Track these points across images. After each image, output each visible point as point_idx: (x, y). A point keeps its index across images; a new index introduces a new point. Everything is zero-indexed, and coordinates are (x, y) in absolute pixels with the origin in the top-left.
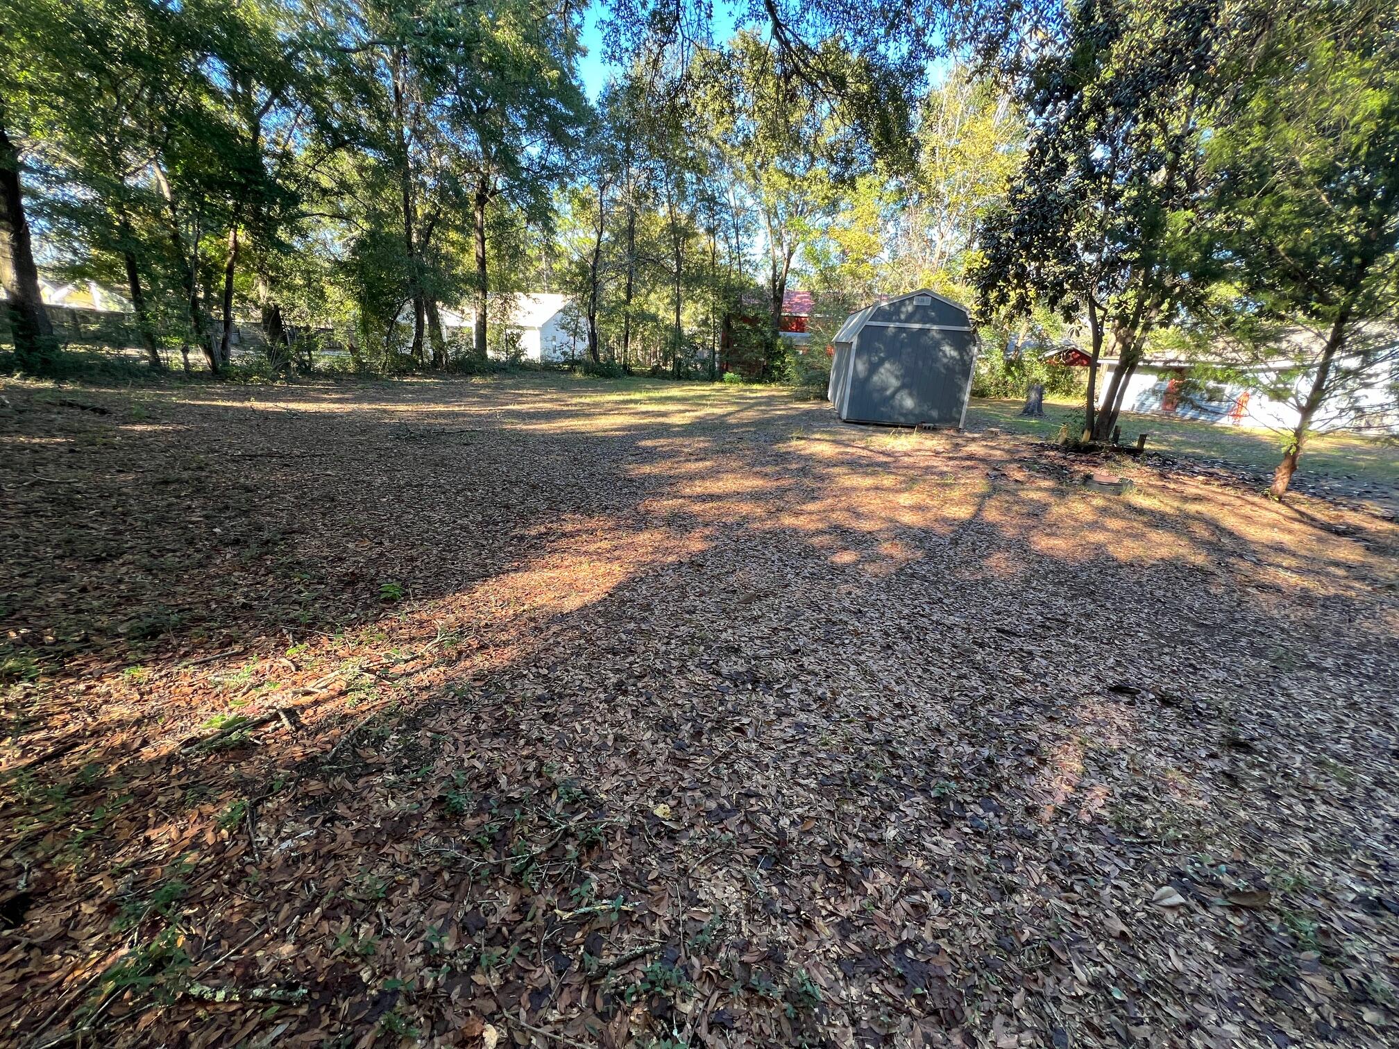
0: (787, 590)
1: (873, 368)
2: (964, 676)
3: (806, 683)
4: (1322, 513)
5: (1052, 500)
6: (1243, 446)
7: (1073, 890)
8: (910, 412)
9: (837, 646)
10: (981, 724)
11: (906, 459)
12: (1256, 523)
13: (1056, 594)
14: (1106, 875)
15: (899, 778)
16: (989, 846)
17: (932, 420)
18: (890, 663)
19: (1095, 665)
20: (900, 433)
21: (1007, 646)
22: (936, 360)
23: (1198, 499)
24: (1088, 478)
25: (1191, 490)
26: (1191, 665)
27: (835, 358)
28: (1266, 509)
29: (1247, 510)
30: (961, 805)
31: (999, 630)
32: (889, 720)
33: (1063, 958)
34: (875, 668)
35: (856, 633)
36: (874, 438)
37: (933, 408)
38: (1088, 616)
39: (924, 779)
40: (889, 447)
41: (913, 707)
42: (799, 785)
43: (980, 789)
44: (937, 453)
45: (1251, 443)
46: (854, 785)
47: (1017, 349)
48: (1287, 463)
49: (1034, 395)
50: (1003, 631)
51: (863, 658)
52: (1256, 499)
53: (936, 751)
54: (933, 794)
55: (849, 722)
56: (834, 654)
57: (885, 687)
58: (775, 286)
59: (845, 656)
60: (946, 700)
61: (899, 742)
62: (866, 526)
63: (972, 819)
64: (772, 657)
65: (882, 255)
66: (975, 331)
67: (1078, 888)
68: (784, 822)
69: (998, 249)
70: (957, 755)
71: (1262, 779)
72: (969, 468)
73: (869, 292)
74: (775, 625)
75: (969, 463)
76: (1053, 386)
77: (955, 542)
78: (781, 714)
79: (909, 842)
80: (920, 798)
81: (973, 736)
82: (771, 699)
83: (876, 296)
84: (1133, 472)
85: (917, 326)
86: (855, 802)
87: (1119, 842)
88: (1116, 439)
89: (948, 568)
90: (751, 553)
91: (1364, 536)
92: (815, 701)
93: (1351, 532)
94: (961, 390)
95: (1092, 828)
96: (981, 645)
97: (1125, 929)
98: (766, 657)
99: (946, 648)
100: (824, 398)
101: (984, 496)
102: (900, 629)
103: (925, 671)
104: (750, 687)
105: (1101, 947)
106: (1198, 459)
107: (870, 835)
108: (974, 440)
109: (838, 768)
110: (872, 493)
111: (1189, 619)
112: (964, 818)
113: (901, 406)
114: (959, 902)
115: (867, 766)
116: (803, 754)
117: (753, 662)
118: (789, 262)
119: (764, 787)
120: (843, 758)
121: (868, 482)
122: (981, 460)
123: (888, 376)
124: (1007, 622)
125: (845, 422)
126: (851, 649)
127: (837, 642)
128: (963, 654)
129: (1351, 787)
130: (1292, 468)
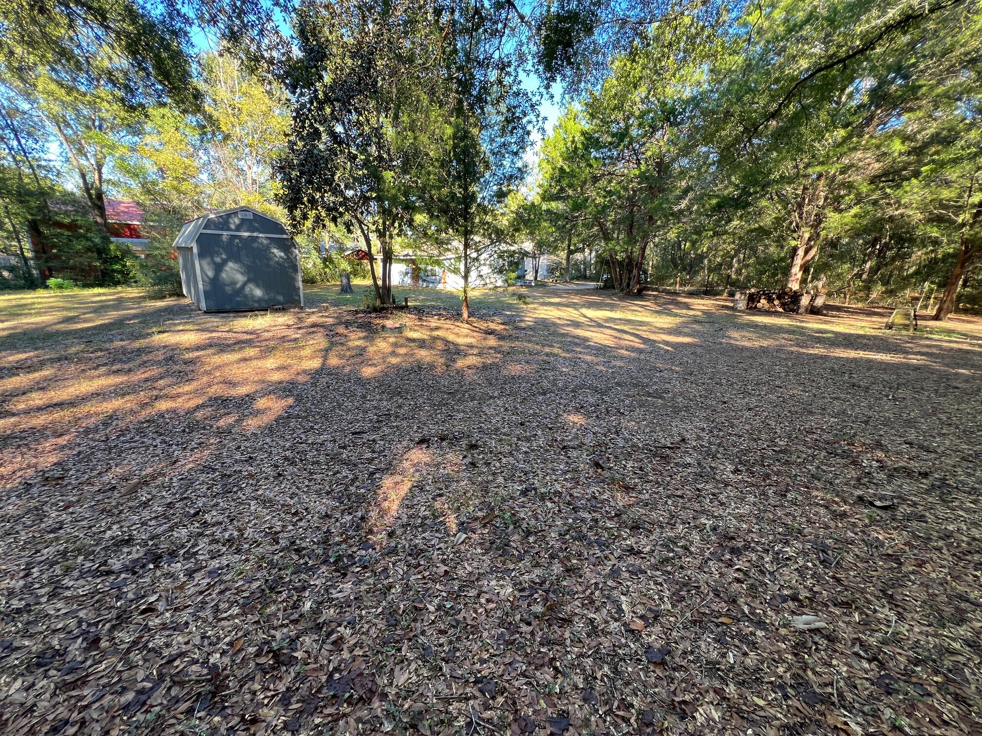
0: (177, 465)
1: (219, 268)
2: (338, 472)
3: (213, 534)
4: (483, 325)
5: (368, 344)
6: (450, 298)
7: (419, 565)
8: (260, 300)
9: (236, 493)
10: (353, 498)
11: (266, 334)
12: (460, 336)
13: (381, 400)
14: (433, 546)
15: (306, 563)
16: (372, 571)
17: (279, 303)
18: (283, 486)
19: (408, 433)
20: (256, 315)
21: (359, 442)
22: (270, 259)
23: (437, 328)
24: (383, 327)
25: (433, 325)
26: (450, 415)
27: (181, 260)
28: (463, 328)
29: (456, 330)
30: (351, 557)
31: (353, 434)
32: (291, 528)
33: (421, 606)
34: (271, 495)
35: (251, 476)
36: (235, 323)
37: (278, 293)
38: (400, 407)
39: (324, 553)
40: (250, 327)
41: (306, 509)
42: (223, 619)
43: (361, 539)
44: (289, 326)
45: (451, 297)
46: (272, 589)
47: (327, 250)
48: (465, 304)
49: (345, 281)
50: (356, 433)
51: (260, 492)
52: (459, 324)
53: (328, 531)
54: (332, 560)
55: (258, 546)
56: (234, 500)
57: (283, 506)
58: (90, 195)
59: (244, 497)
60: (328, 493)
61: (301, 539)
62: (242, 391)
63: (360, 560)
64: (171, 529)
65: (201, 176)
66: (292, 238)
67: (422, 563)
68: (215, 658)
69: (291, 182)
70: (343, 525)
71: (483, 458)
72: (313, 332)
73: (198, 206)
74: (169, 500)
75: (313, 329)
76: (355, 273)
77: (314, 385)
78: (190, 574)
79: (321, 603)
80: (324, 568)
81: (350, 508)
82: (179, 565)
83: (205, 209)
84: (407, 319)
85: (246, 234)
86: (275, 602)
87: (436, 524)
88: (394, 302)
89: (313, 404)
90: (128, 445)
91: (498, 333)
92: (224, 545)
93: (492, 332)
94: (294, 280)
95: (422, 525)
96: (344, 448)
97: (446, 568)
98: (165, 531)
99: (322, 459)
100: (180, 295)
101: (327, 350)
102: (286, 459)
103: (310, 480)
104: (151, 566)
105: (437, 586)
106: (433, 307)
107: (292, 618)
108: (313, 313)
109: (256, 585)
110: (242, 364)
111: (445, 392)
112: (355, 563)
113: (253, 296)
114: (361, 617)
115: (280, 569)
116: (222, 592)
117: (150, 543)
118: (100, 173)
119: (187, 643)
120: (259, 575)
121: (237, 356)
122: (321, 326)
123: (233, 273)
124: (357, 427)
125: (205, 312)
126: (248, 490)
127: (235, 489)
128: (334, 458)
129: (511, 445)
130: (467, 306)
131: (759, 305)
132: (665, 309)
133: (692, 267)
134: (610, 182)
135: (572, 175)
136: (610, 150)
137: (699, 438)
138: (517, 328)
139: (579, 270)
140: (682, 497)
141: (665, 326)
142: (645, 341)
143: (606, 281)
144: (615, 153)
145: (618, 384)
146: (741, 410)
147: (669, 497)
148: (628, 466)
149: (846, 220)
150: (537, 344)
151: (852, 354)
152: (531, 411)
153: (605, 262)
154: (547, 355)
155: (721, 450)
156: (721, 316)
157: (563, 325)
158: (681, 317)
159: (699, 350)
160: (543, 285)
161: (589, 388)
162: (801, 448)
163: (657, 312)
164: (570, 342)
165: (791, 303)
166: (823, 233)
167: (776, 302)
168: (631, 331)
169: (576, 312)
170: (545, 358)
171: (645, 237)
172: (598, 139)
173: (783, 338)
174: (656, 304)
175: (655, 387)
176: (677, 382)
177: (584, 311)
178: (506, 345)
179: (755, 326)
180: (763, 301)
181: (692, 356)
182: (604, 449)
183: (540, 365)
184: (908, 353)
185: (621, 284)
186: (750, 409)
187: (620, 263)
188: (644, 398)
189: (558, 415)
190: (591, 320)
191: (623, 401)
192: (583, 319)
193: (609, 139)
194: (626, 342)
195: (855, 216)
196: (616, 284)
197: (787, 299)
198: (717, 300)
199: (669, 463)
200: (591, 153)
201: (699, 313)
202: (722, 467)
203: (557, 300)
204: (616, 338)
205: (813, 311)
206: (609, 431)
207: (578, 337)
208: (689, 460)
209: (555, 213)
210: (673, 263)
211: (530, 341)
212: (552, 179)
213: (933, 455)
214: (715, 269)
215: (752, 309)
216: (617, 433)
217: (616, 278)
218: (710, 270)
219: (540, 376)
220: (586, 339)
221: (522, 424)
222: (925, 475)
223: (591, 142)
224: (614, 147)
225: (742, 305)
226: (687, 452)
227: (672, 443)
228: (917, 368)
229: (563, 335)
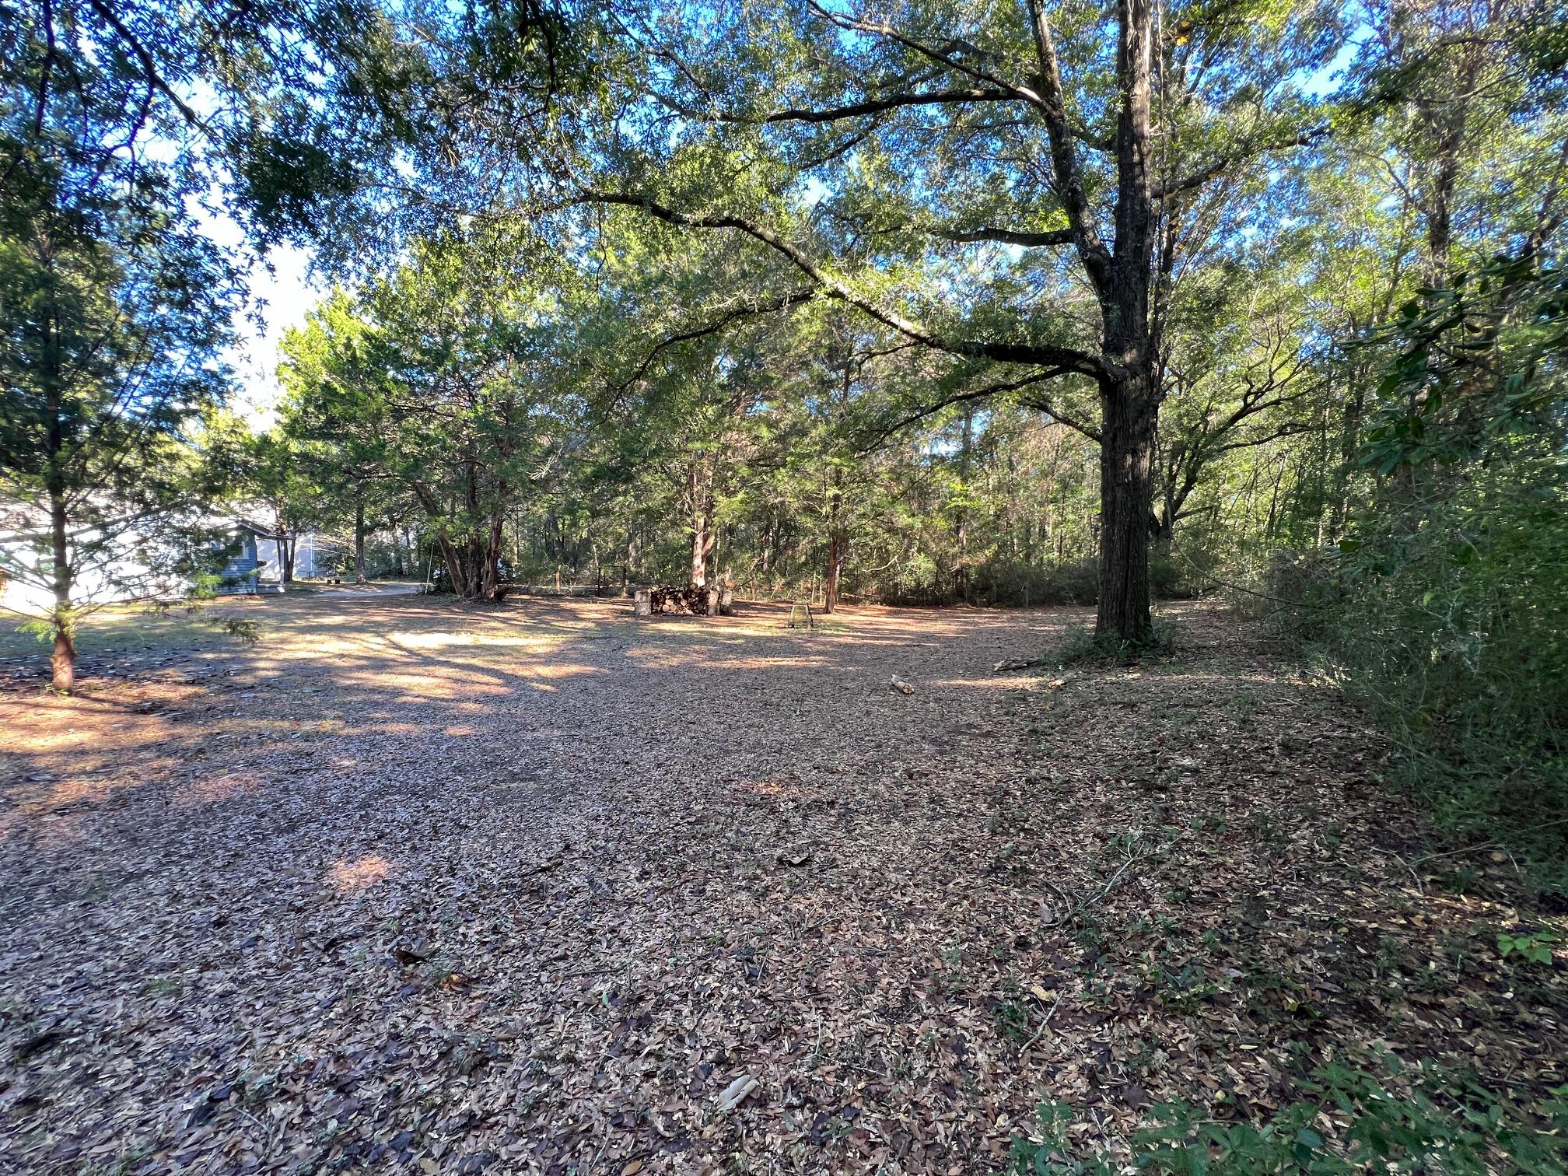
4: (129, 693)
12: (43, 730)
28: (57, 708)
29: (30, 716)
48: (60, 649)
52: (39, 699)
91: (171, 706)
93: (156, 707)
129: (178, 993)
130: (71, 655)
131: (665, 608)
132: (542, 622)
133: (576, 556)
134: (427, 422)
135: (350, 400)
136: (420, 373)
137: (591, 835)
138: (230, 688)
139: (385, 560)
140: (564, 958)
141: (541, 650)
142: (509, 679)
143: (439, 580)
144: (432, 379)
145: (458, 770)
146: (648, 771)
147: (543, 967)
148: (471, 932)
149: (734, 506)
150: (283, 718)
151: (765, 662)
152: (252, 881)
153: (435, 549)
154: (307, 738)
155: (623, 846)
156: (621, 627)
157: (350, 669)
158: (566, 632)
159: (591, 684)
160: (306, 590)
161: (399, 792)
162: (719, 808)
163: (528, 628)
164: (364, 702)
165: (698, 602)
166: (716, 520)
167: (684, 603)
168: (486, 665)
169: (379, 640)
170: (303, 745)
171: (498, 512)
172: (397, 351)
173: (695, 651)
174: (527, 614)
175: (523, 762)
176: (560, 745)
177: (397, 637)
178: (192, 734)
179: (662, 637)
180: (668, 602)
181: (581, 696)
182: (422, 914)
183: (288, 763)
184: (808, 654)
185: (465, 586)
186: (659, 766)
187: (462, 551)
188: (504, 786)
189: (323, 869)
190: (411, 652)
191: (466, 801)
192: (393, 653)
193: (418, 357)
194: (477, 688)
195: (742, 502)
196: (457, 586)
197: (695, 599)
198: (613, 603)
199: (544, 898)
200: (387, 371)
201: (591, 625)
202: (624, 875)
203: (338, 619)
204: (457, 681)
205: (724, 611)
206: (436, 870)
207: (380, 690)
208: (576, 881)
209: (320, 462)
210: (548, 550)
211: (263, 714)
212: (308, 401)
213: (837, 776)
214: (607, 559)
215: (659, 615)
216: (452, 872)
217: (456, 576)
218: (603, 560)
219: (286, 789)
220: (398, 692)
221: (218, 924)
222: (832, 804)
223: (381, 353)
224: (428, 371)
225: (645, 609)
226: (573, 868)
227: (549, 859)
228: (817, 672)
229: (348, 690)
